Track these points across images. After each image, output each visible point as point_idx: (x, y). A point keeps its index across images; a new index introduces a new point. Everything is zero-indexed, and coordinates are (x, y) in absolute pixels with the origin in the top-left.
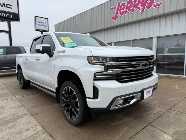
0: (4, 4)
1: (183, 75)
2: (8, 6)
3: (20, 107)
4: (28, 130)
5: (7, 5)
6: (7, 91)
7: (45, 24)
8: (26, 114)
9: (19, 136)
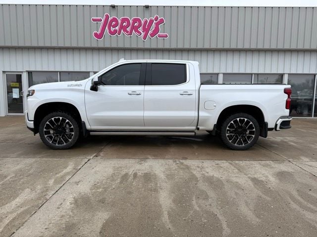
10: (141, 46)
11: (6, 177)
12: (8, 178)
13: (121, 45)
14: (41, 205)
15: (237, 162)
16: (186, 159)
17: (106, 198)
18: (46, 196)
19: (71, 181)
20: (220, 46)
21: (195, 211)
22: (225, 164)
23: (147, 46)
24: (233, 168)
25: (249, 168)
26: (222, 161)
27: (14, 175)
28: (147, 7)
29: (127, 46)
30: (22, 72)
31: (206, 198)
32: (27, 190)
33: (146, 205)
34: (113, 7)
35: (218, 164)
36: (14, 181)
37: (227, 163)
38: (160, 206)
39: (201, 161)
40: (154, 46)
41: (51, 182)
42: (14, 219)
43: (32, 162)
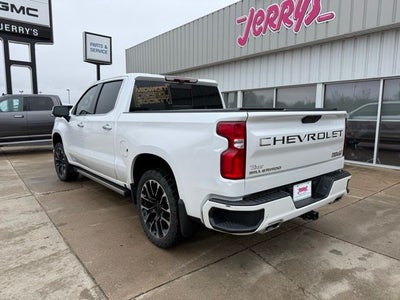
0: (22, 8)
1: (372, 162)
2: (30, 12)
3: (37, 211)
4: (43, 248)
5: (28, 9)
6: (20, 182)
7: (104, 48)
8: (45, 224)
9: (26, 256)
10: (291, 43)
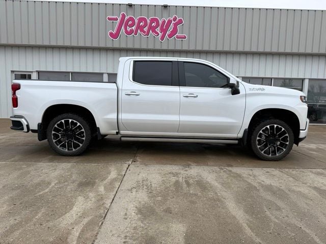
10: (158, 47)
11: (49, 183)
12: (53, 184)
13: (137, 46)
14: (104, 215)
15: (287, 170)
16: (231, 166)
17: (170, 208)
18: (105, 205)
19: (122, 188)
20: (240, 49)
21: (275, 224)
22: (276, 172)
23: (165, 47)
24: (285, 175)
25: (303, 176)
26: (271, 169)
27: (57, 181)
28: (165, 6)
29: (144, 47)
30: (32, 72)
31: (279, 209)
32: (81, 199)
33: (219, 217)
34: (130, 5)
35: (268, 172)
36: (60, 188)
37: (278, 172)
38: (234, 217)
39: (249, 168)
40: (171, 47)
41: (102, 189)
42: (83, 231)
43: (69, 167)
